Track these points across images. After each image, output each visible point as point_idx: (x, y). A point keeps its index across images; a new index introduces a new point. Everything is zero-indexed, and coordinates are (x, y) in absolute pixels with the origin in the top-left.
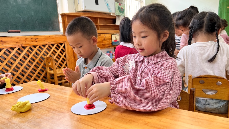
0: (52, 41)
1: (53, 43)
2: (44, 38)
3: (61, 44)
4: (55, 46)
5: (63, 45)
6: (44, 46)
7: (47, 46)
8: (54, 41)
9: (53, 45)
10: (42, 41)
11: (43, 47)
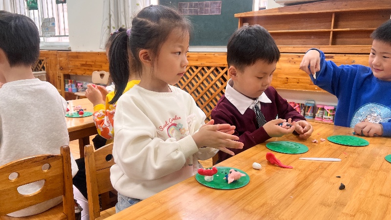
0: (207, 62)
1: (208, 64)
2: (196, 56)
3: (223, 68)
4: (212, 69)
5: (225, 70)
6: (197, 67)
7: (200, 69)
8: (210, 63)
9: (209, 68)
10: (194, 60)
11: (195, 69)
